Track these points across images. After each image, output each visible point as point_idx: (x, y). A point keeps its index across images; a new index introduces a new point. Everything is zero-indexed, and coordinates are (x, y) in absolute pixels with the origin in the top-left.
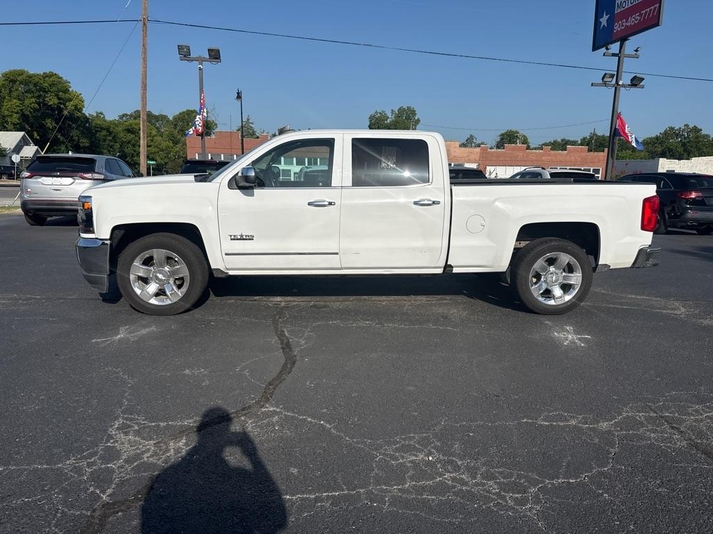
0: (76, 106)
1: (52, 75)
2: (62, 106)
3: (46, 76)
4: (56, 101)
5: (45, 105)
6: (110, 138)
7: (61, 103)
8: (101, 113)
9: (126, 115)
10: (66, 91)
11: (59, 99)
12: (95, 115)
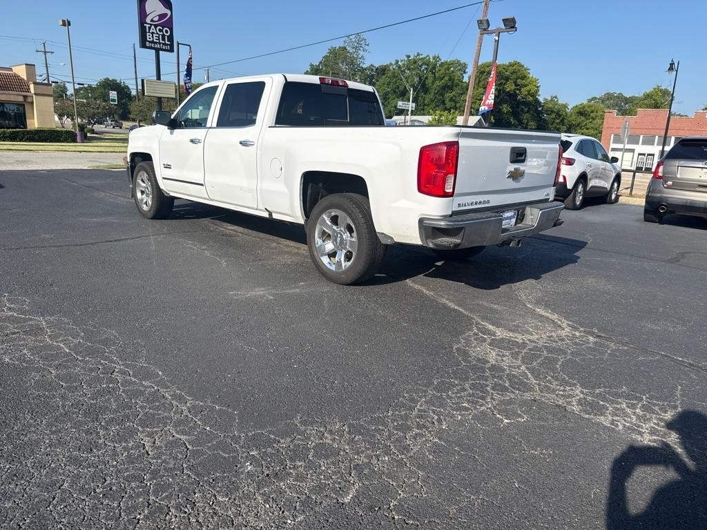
0: (529, 91)
1: (516, 63)
2: (518, 92)
3: (511, 65)
4: (513, 87)
5: (504, 91)
6: (558, 121)
7: (518, 89)
8: (556, 97)
9: (596, 98)
10: (524, 77)
11: (516, 85)
12: (550, 99)
